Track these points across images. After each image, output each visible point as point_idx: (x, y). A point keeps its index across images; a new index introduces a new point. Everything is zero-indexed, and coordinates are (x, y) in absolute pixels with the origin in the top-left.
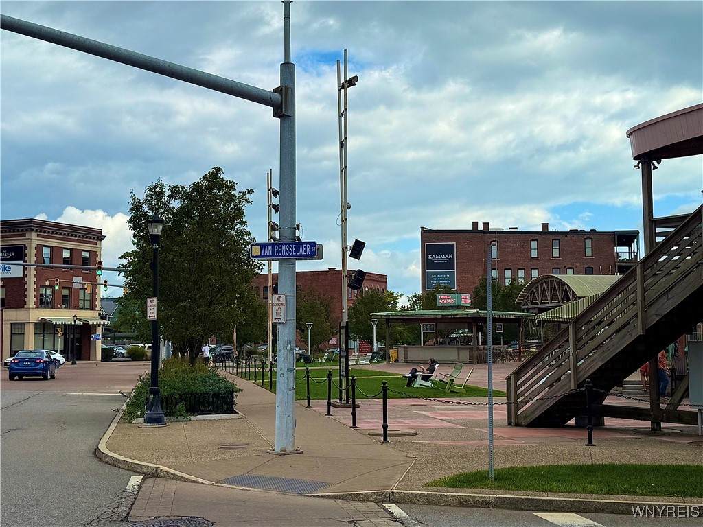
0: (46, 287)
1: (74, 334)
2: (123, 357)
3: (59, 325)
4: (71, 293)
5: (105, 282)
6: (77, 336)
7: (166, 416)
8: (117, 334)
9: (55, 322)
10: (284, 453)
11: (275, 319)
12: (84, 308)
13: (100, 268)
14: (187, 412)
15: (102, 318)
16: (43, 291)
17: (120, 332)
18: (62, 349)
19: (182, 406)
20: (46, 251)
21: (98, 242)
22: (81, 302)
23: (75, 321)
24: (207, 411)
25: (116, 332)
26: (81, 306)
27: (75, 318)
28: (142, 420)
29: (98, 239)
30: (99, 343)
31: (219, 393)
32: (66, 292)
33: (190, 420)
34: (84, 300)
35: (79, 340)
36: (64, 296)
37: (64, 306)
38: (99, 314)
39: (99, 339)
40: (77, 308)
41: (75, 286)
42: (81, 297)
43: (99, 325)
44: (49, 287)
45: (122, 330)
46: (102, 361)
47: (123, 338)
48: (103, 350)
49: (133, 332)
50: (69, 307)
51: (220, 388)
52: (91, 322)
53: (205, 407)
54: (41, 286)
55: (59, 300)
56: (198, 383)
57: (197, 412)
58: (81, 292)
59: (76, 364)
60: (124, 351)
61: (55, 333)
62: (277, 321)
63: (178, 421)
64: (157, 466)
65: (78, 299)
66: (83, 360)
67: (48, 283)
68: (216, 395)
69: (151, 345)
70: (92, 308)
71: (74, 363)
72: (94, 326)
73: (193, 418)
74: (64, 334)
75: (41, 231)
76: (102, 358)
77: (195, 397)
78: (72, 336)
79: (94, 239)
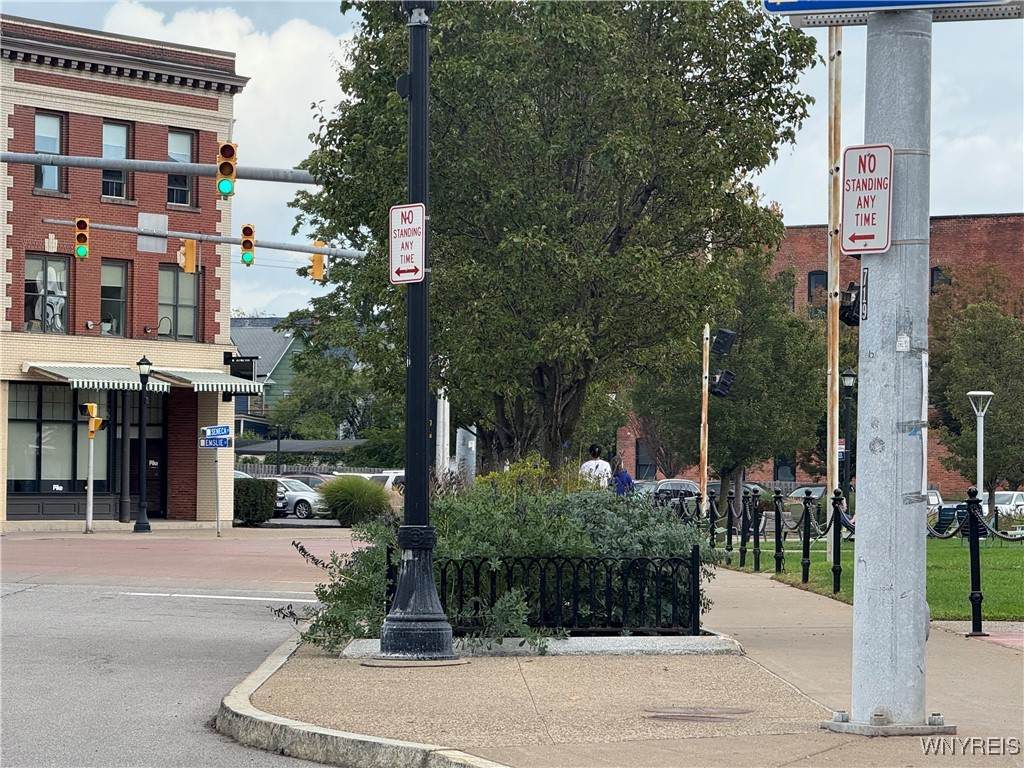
0: (45, 257)
1: (140, 425)
2: (310, 516)
3: (91, 393)
4: (129, 278)
5: (248, 231)
6: (152, 433)
7: (458, 634)
8: (288, 444)
9: (77, 381)
10: (882, 730)
11: (853, 238)
12: (174, 335)
13: (227, 170)
14: (533, 623)
15: (234, 373)
16: (33, 271)
17: (297, 437)
18: (103, 477)
19: (515, 602)
20: (47, 130)
21: (223, 100)
22: (165, 313)
23: (144, 378)
24: (607, 622)
25: (286, 434)
26: (165, 327)
27: (145, 369)
28: (374, 645)
29: (221, 88)
30: (226, 457)
31: (644, 561)
32: (112, 277)
33: (543, 652)
34: (176, 307)
35: (159, 448)
36: (107, 291)
37: (107, 327)
38: (228, 358)
39: (226, 443)
40: (148, 333)
41: (145, 245)
42: (165, 292)
43: (227, 397)
44: (58, 256)
45: (304, 431)
46: (235, 525)
47: (307, 456)
48: (239, 485)
49: (341, 438)
50: (126, 331)
51: (647, 544)
52: (198, 385)
53: (595, 606)
54: (31, 254)
55: (90, 306)
56: (574, 522)
57: (568, 625)
58: (165, 279)
59: (147, 529)
60: (312, 496)
61: (76, 417)
62: (859, 244)
63: (503, 654)
64: (428, 747)
65: (154, 304)
66: (173, 518)
67: (52, 245)
68: (635, 568)
69: (402, 473)
70: (203, 333)
71: (142, 528)
72: (210, 397)
73: (553, 644)
74: (109, 425)
75: (27, 58)
76: (237, 514)
77: (559, 571)
78: (133, 434)
79: (208, 86)
